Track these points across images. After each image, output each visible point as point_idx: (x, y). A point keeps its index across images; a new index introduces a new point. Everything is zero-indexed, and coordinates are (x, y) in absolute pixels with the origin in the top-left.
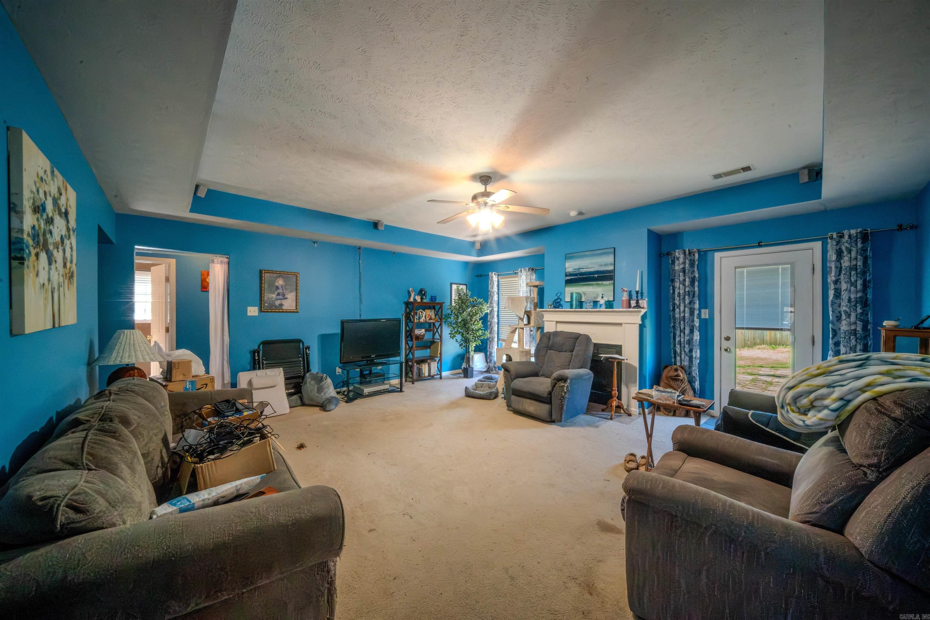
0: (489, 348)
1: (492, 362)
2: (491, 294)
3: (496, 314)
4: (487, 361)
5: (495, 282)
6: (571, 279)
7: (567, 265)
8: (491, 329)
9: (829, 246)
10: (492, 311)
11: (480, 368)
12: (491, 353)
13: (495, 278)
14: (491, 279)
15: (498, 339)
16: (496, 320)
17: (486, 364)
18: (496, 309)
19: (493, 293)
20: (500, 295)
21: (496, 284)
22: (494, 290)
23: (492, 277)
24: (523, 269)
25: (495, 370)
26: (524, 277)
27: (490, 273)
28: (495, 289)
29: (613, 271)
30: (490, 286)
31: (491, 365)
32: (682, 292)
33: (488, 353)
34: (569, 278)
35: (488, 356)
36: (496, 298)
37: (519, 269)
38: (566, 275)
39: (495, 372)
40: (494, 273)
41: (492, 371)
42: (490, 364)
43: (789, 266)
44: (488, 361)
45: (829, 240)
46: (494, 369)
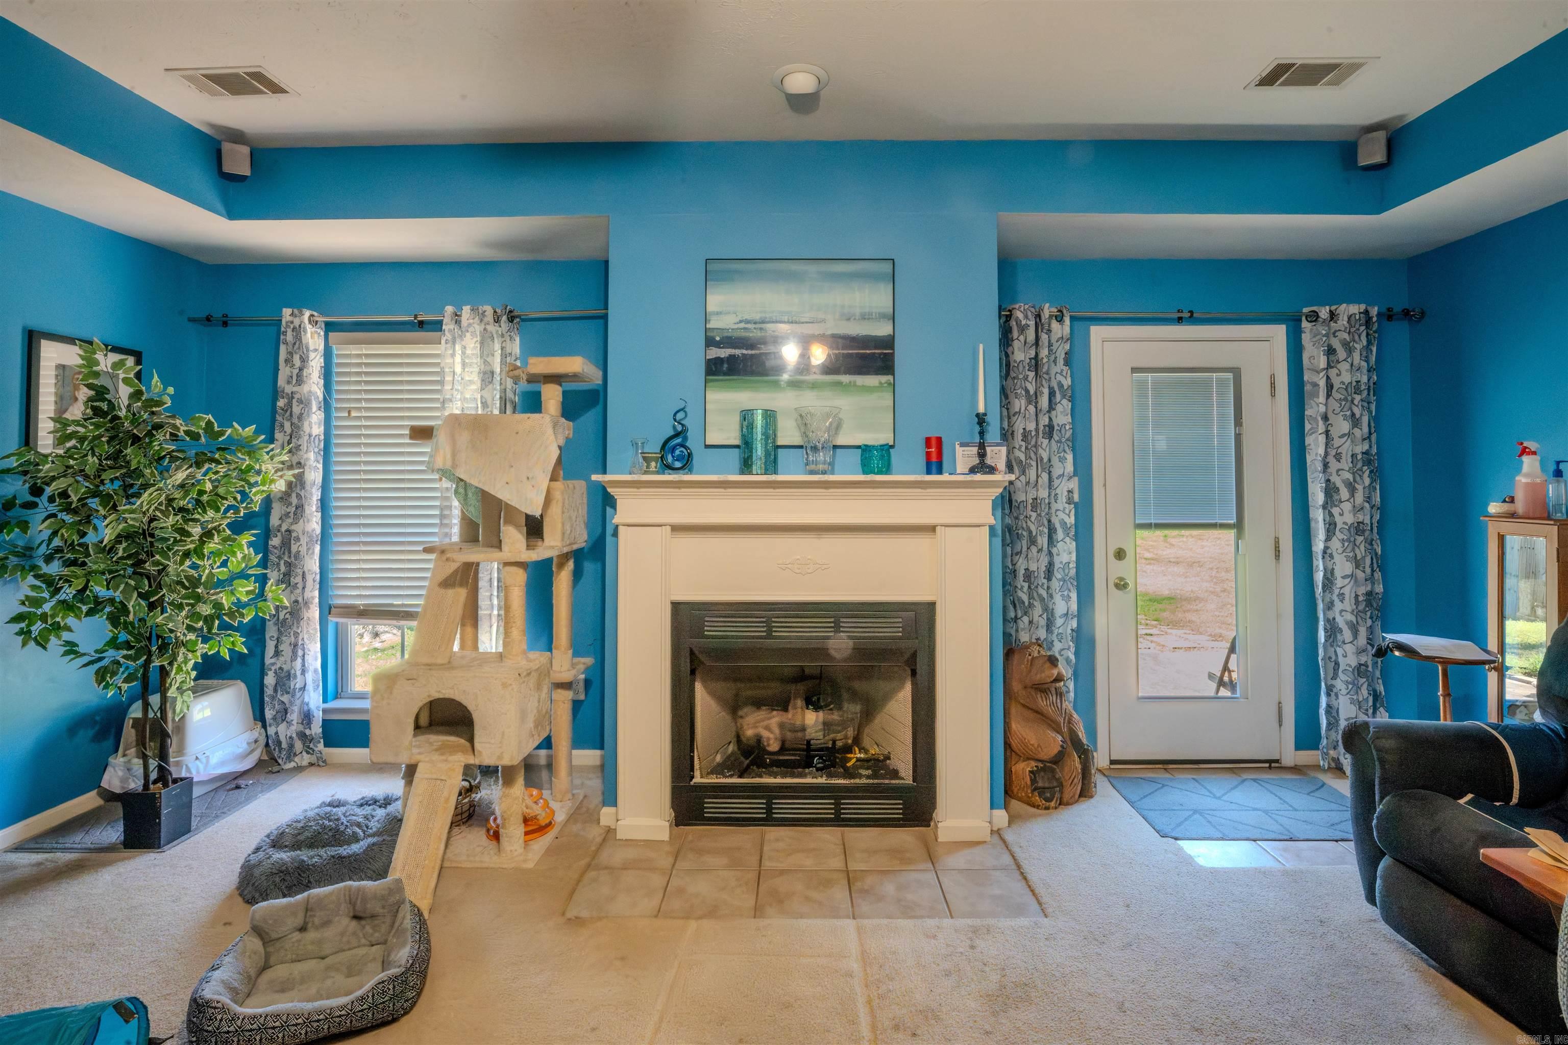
0: (277, 653)
1: (294, 716)
2: (290, 404)
3: (316, 495)
4: (259, 717)
5: (312, 355)
6: (732, 358)
7: (716, 300)
8: (289, 565)
9: (1306, 338)
10: (297, 485)
11: (222, 763)
12: (284, 679)
13: (314, 339)
14: (290, 337)
15: (327, 609)
16: (314, 524)
17: (257, 732)
18: (314, 476)
19: (305, 403)
20: (334, 414)
21: (316, 363)
22: (305, 388)
23: (298, 331)
24: (466, 310)
25: (309, 751)
26: (471, 343)
27: (286, 312)
28: (314, 385)
29: (888, 342)
30: (284, 372)
31: (285, 732)
32: (1031, 426)
33: (270, 680)
34: (724, 353)
35: (269, 691)
36: (314, 424)
37: (449, 309)
38: (710, 342)
39: (306, 759)
40: (307, 314)
41: (289, 758)
42: (282, 728)
43: (1230, 376)
44: (269, 714)
45: (1305, 324)
46: (298, 746)
